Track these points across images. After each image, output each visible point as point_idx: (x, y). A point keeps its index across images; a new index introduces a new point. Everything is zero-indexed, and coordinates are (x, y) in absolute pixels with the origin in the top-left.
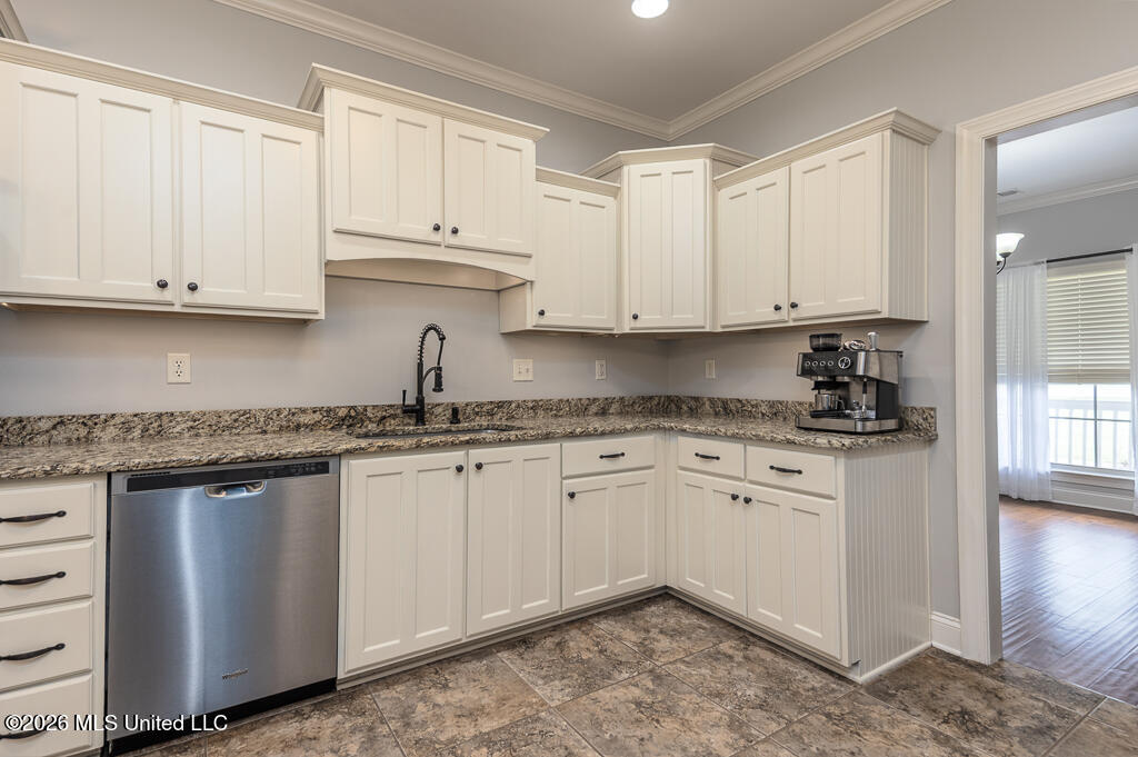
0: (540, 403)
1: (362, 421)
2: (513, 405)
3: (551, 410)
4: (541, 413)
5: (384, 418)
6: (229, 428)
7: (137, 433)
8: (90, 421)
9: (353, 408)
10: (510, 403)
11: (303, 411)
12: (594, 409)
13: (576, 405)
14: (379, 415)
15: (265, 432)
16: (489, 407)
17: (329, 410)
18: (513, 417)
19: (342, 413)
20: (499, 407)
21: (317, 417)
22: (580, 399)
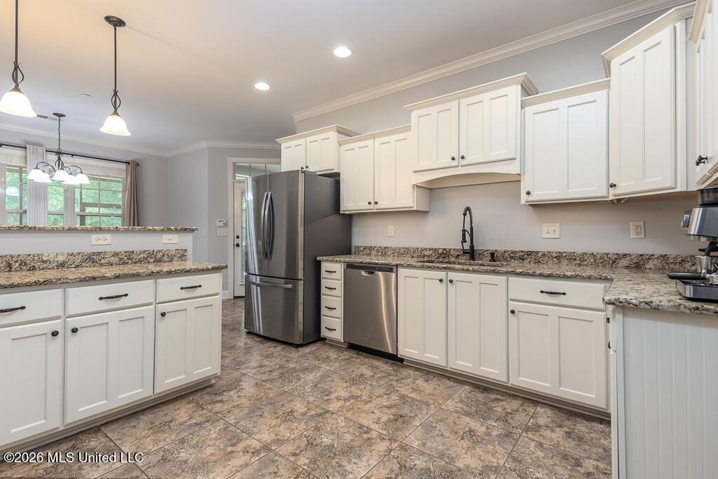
0: (564, 255)
1: (449, 256)
2: (540, 254)
3: (575, 260)
4: (564, 262)
5: (459, 255)
6: (403, 254)
7: (380, 253)
8: (371, 248)
9: (445, 249)
10: (537, 253)
11: (426, 249)
12: (625, 262)
13: (601, 258)
14: (457, 253)
15: (413, 257)
16: (521, 254)
17: (435, 250)
18: (540, 262)
19: (440, 251)
20: (528, 255)
21: (431, 252)
22: (607, 254)
